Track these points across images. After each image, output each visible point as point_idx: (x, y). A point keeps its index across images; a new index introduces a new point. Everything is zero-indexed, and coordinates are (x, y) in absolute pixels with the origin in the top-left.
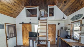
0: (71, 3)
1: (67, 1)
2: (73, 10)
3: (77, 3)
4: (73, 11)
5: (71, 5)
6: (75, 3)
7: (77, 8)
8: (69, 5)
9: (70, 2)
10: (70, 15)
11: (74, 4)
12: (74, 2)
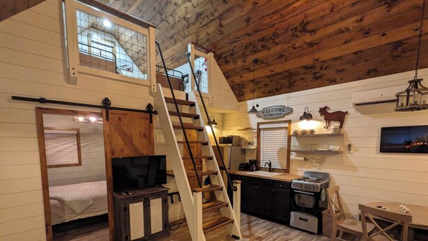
0: (273, 73)
1: (263, 62)
2: (268, 88)
3: (284, 78)
4: (265, 93)
5: (269, 77)
6: (281, 76)
7: (281, 88)
8: (263, 75)
9: (271, 68)
10: (258, 98)
11: (276, 78)
12: (280, 73)
